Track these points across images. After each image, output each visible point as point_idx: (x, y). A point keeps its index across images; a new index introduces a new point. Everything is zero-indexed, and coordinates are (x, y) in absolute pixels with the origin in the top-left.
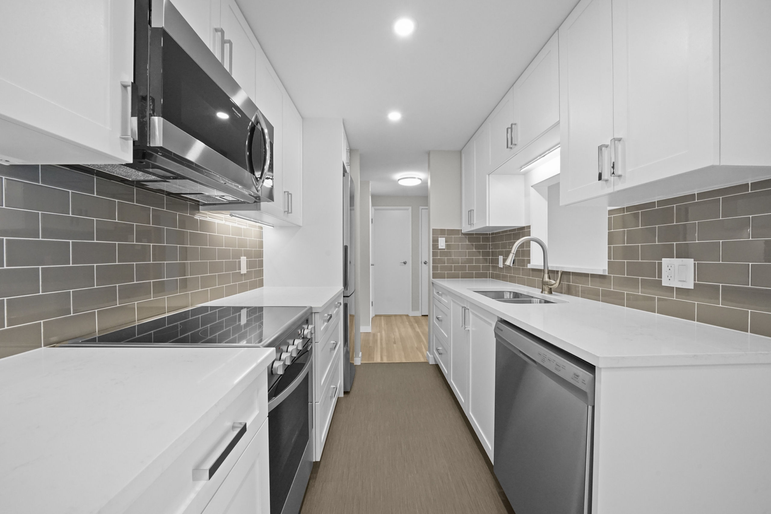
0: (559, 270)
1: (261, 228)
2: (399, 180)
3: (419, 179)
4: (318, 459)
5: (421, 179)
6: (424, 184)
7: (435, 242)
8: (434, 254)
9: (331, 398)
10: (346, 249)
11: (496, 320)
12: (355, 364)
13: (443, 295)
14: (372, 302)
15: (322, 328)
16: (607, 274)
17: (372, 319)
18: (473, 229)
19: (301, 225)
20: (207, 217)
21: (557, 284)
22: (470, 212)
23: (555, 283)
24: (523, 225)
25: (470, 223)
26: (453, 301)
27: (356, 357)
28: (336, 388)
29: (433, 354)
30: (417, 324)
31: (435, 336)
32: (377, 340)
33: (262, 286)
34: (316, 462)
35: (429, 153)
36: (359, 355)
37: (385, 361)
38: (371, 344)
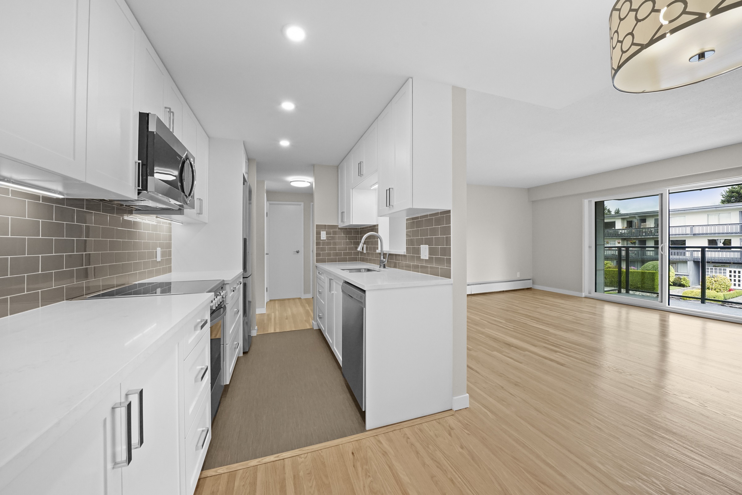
0: (387, 253)
1: (170, 224)
2: (291, 182)
3: (308, 182)
4: (228, 383)
5: (310, 183)
6: (311, 188)
7: (318, 234)
8: (318, 244)
9: (235, 348)
10: (245, 241)
11: (343, 282)
12: (252, 336)
13: (322, 274)
14: (267, 288)
15: (230, 296)
16: (406, 254)
17: (266, 303)
18: (344, 225)
19: (207, 222)
20: (137, 219)
21: (387, 261)
22: (343, 213)
23: (385, 261)
24: (375, 224)
25: (342, 221)
26: (327, 276)
27: (252, 330)
28: (238, 344)
29: (317, 321)
30: (308, 304)
31: (319, 308)
32: (271, 319)
33: (171, 272)
34: (226, 385)
35: (314, 166)
36: (255, 328)
37: (278, 331)
38: (265, 321)
